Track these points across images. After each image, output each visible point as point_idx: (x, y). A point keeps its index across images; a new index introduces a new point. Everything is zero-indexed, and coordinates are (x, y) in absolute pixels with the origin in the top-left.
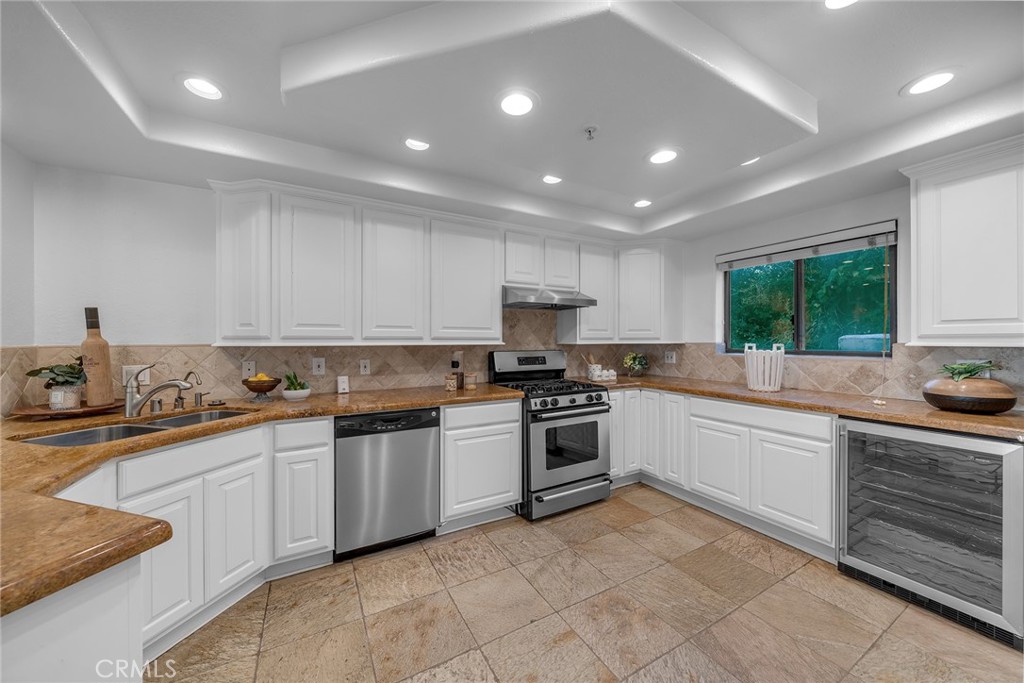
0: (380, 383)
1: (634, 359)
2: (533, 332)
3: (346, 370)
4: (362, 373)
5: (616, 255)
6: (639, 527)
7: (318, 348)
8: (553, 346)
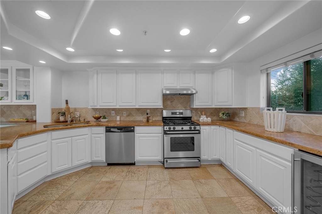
0: (129, 119)
1: (223, 114)
2: (180, 103)
3: (120, 115)
4: (124, 115)
5: (213, 73)
6: (203, 181)
7: (113, 108)
8: (189, 108)
